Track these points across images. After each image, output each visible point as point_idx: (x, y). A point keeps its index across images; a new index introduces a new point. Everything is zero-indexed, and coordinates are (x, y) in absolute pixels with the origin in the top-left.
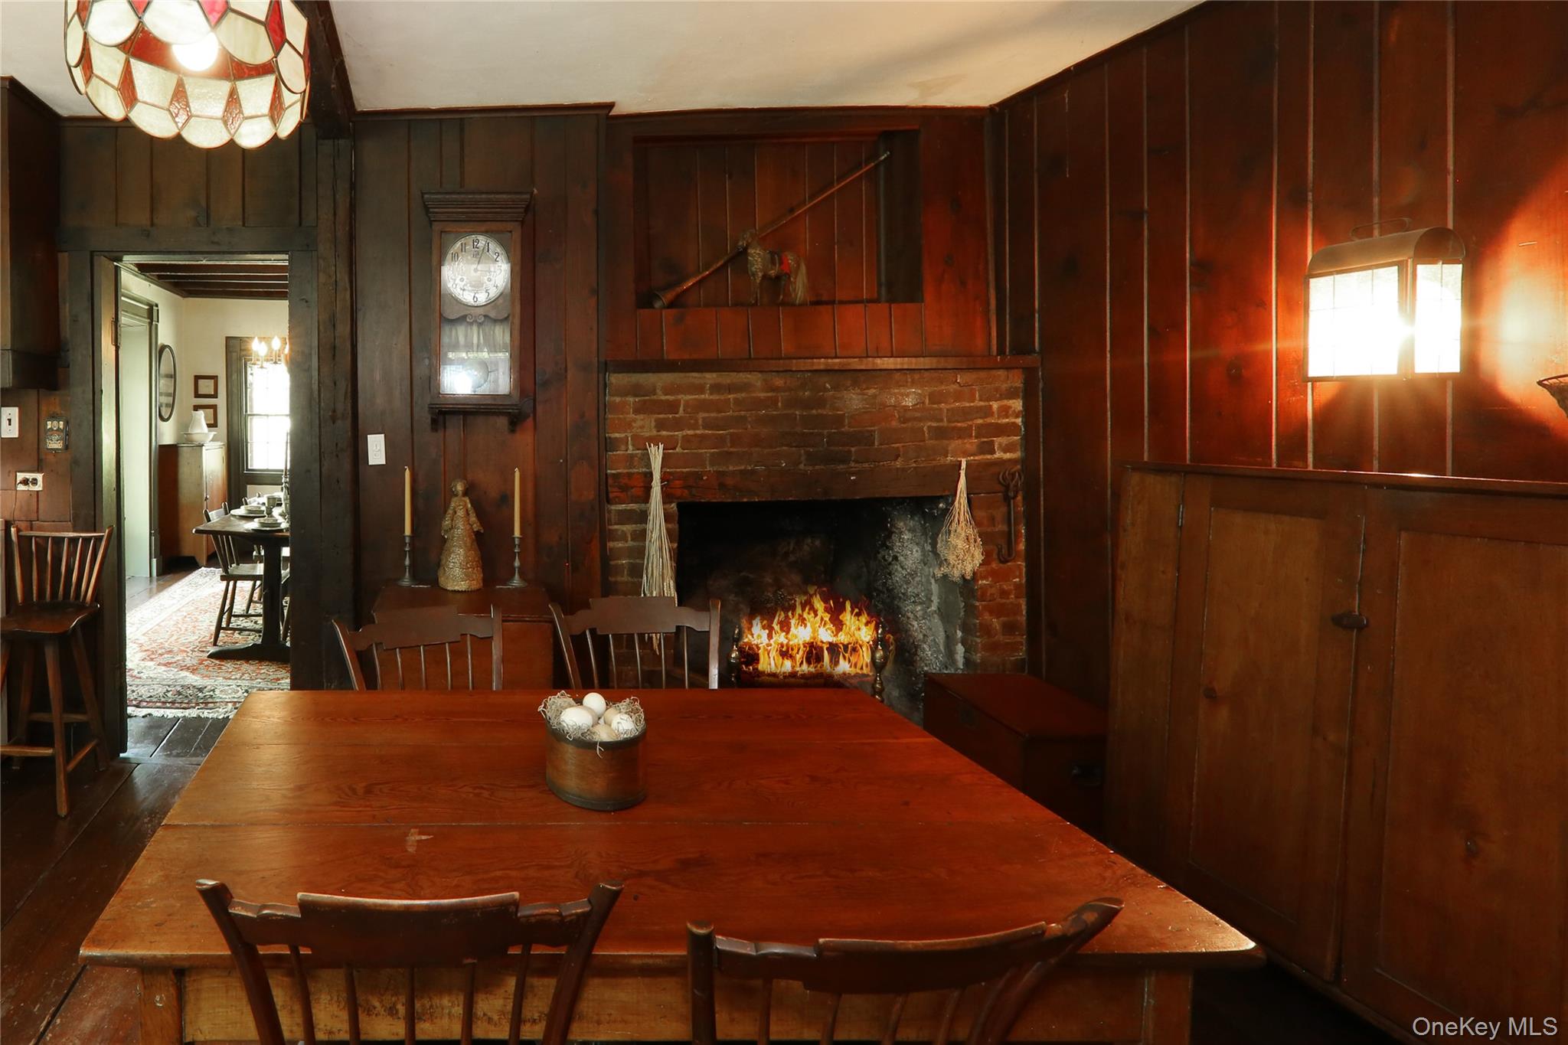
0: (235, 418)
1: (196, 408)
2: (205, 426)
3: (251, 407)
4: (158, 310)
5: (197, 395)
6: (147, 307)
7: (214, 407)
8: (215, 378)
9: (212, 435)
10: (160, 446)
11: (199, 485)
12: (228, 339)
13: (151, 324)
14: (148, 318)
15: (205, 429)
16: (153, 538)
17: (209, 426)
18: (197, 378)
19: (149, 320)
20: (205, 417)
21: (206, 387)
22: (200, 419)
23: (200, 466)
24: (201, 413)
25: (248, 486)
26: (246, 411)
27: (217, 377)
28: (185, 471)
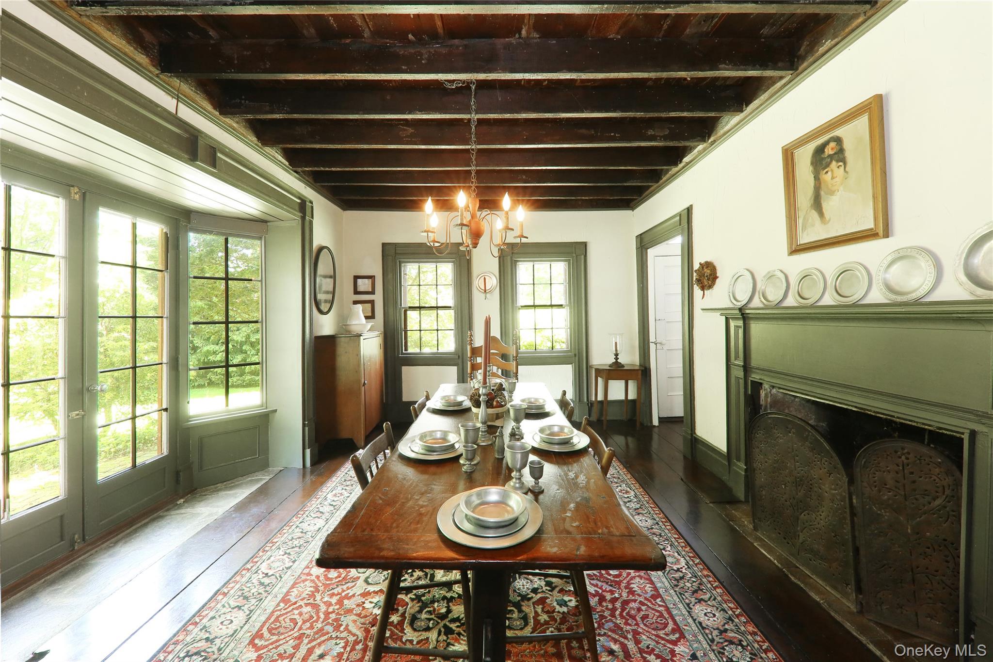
0: (391, 311)
1: (355, 303)
2: (363, 318)
3: (405, 300)
4: (312, 207)
5: (356, 292)
6: (299, 201)
7: (372, 302)
8: (372, 277)
9: (369, 326)
10: (315, 337)
11: (357, 371)
12: (384, 244)
13: (303, 218)
14: (301, 212)
15: (364, 320)
16: (307, 428)
17: (367, 318)
18: (356, 278)
19: (300, 214)
20: (363, 310)
21: (364, 285)
22: (358, 312)
23: (358, 354)
24: (360, 307)
25: (403, 368)
26: (401, 305)
27: (374, 276)
28: (343, 358)
